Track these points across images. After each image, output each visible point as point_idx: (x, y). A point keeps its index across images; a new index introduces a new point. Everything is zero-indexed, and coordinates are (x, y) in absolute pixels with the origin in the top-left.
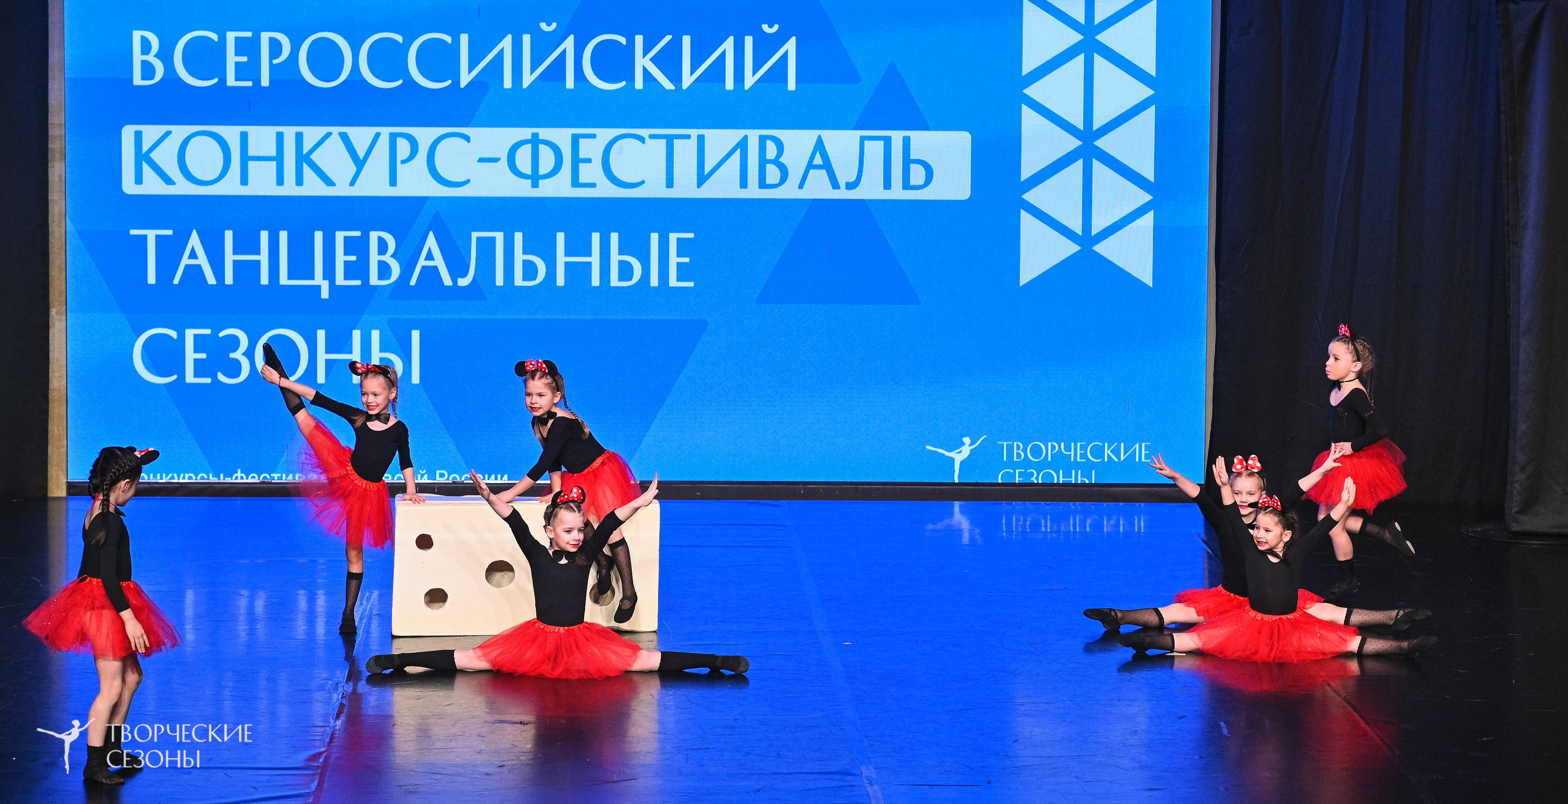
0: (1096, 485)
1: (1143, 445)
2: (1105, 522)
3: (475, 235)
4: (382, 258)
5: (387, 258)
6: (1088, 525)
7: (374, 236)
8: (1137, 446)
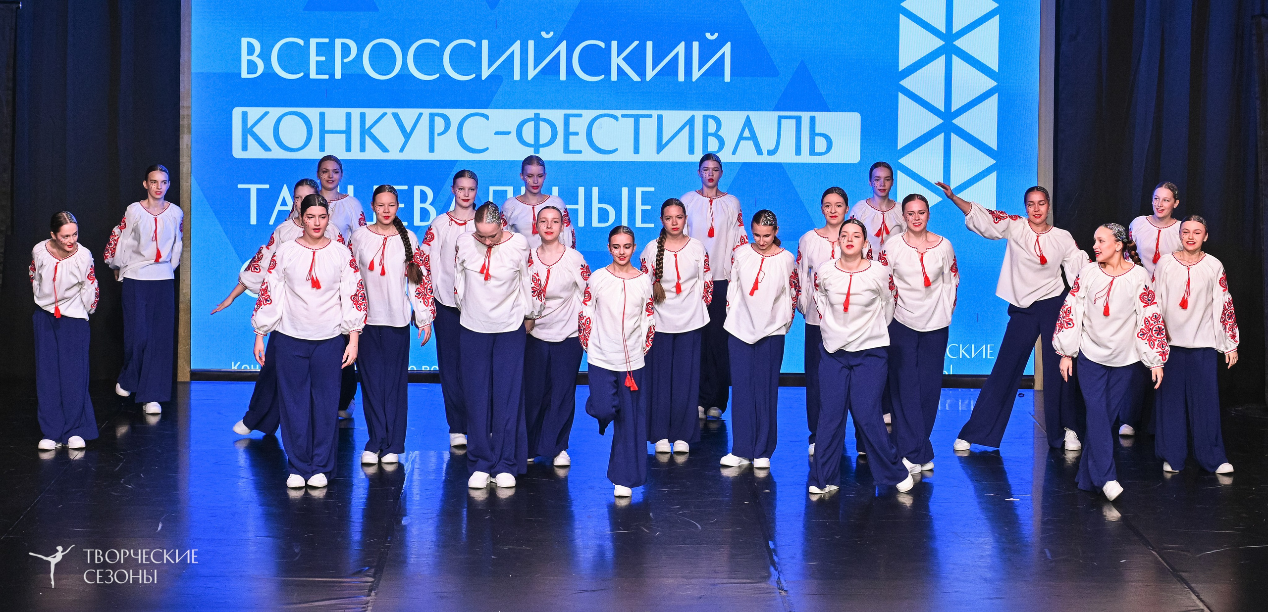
0: (953, 375)
1: (989, 346)
2: (960, 403)
3: (492, 189)
4: (423, 205)
5: (427, 205)
6: (947, 405)
7: (417, 189)
8: (984, 346)
